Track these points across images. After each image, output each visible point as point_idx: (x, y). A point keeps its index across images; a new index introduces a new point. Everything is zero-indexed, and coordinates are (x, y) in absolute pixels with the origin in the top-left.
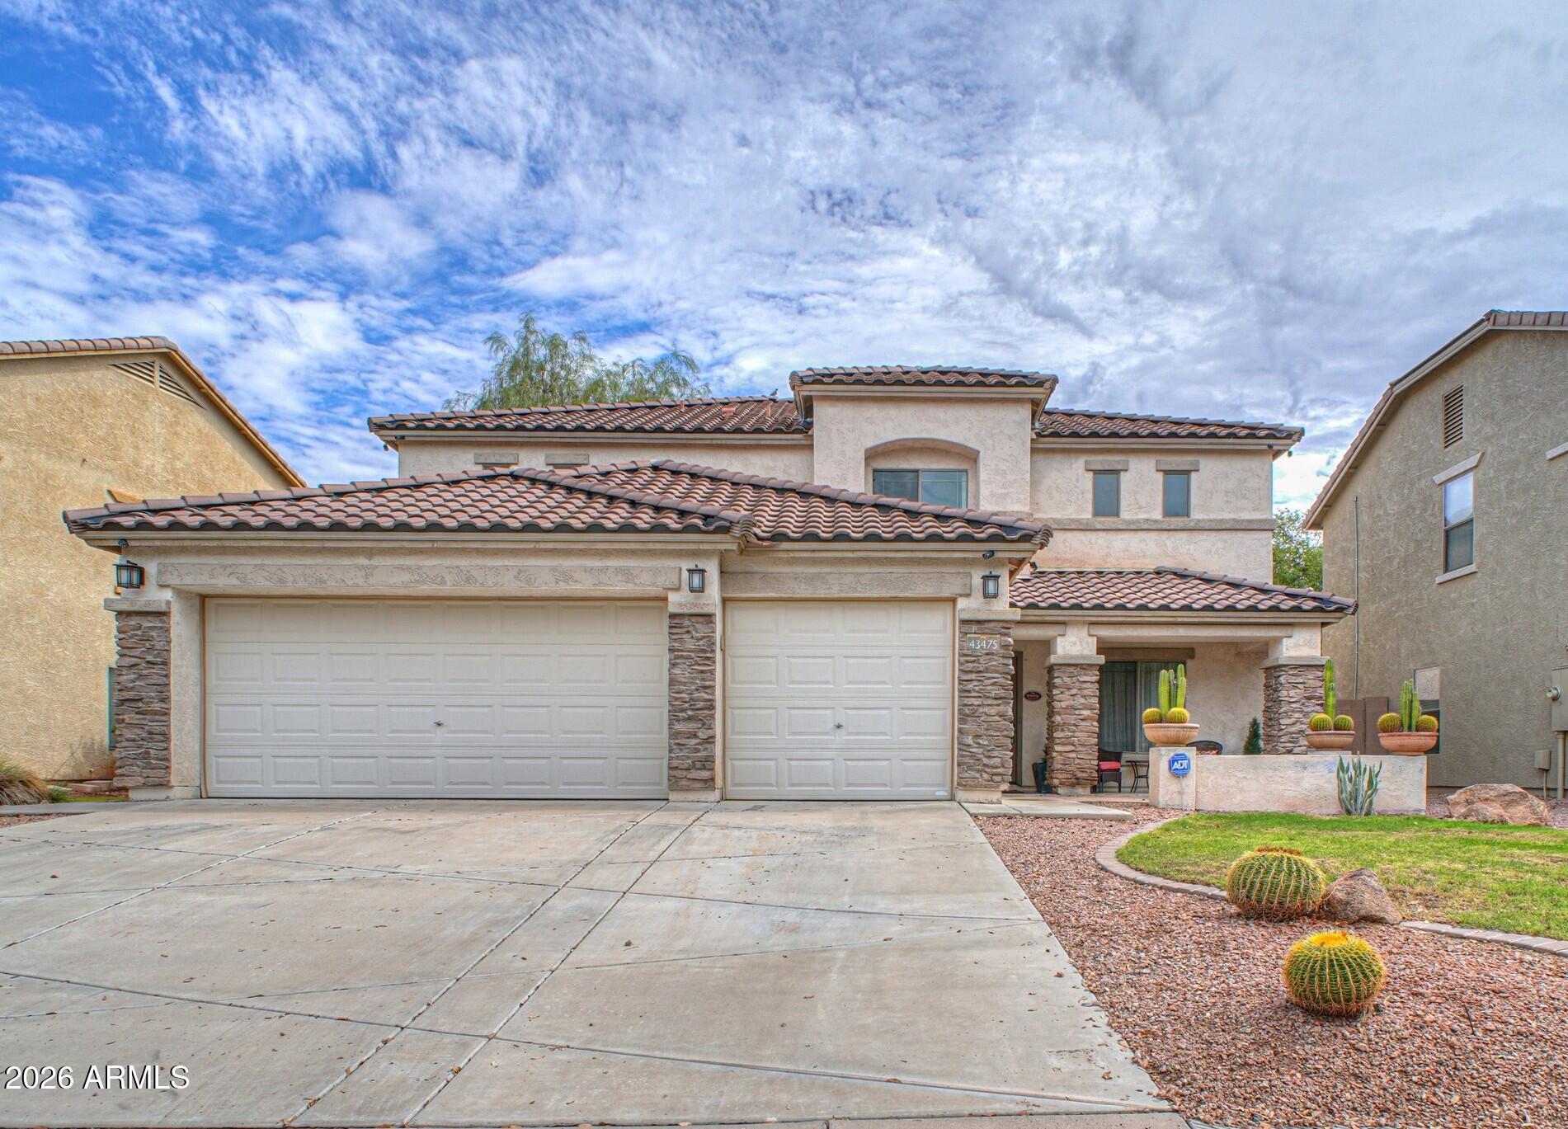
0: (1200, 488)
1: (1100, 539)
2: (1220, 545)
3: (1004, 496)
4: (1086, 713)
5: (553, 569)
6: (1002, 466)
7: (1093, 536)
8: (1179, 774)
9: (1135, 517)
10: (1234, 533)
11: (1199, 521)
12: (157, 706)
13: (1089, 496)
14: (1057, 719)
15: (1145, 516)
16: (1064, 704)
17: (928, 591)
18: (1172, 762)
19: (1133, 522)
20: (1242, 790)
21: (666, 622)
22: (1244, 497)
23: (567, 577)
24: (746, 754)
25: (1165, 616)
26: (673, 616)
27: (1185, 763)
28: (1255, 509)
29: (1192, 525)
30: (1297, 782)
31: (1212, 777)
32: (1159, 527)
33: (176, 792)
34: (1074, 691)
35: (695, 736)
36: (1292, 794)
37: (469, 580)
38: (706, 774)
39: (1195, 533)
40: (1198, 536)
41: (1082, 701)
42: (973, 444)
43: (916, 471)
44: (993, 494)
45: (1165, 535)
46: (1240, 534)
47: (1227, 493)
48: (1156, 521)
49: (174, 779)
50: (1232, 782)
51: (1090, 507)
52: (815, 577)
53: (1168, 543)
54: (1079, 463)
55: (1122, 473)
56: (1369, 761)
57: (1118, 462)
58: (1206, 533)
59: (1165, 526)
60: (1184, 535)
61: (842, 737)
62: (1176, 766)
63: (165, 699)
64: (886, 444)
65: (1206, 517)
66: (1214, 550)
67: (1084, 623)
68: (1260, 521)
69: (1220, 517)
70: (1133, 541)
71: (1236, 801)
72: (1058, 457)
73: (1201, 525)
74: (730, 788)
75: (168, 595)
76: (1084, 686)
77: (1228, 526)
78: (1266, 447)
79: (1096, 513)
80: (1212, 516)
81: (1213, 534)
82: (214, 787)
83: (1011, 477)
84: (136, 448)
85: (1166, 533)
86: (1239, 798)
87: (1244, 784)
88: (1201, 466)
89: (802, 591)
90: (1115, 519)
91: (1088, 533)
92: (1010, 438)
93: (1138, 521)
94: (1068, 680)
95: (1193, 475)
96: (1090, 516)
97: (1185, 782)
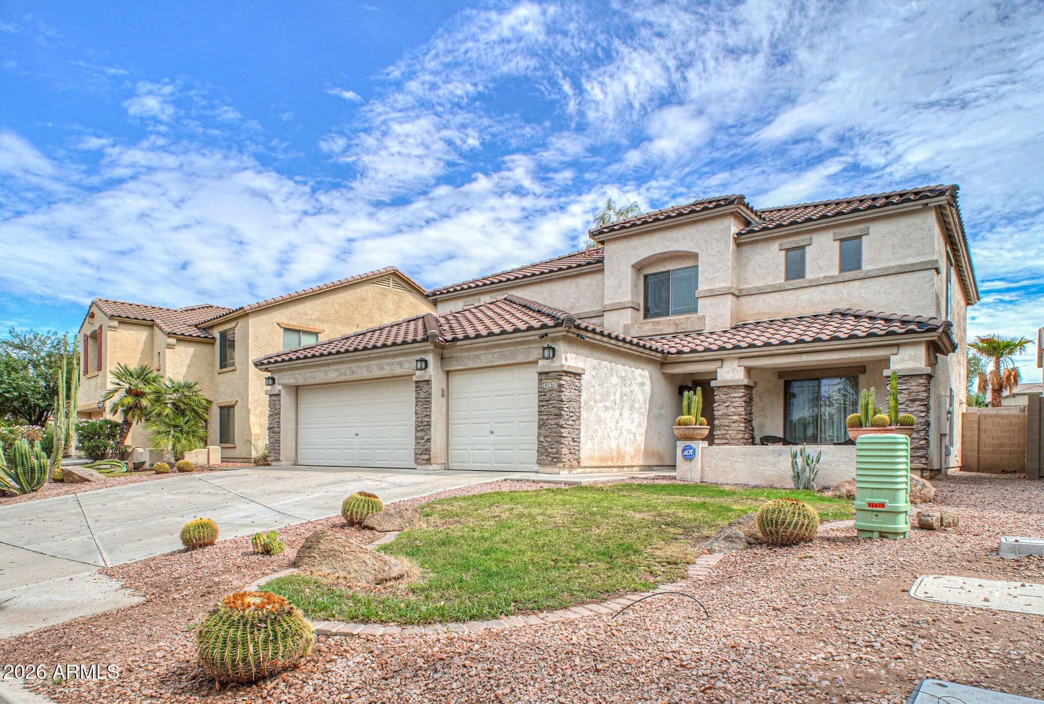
0: (870, 246)
1: (791, 296)
2: (888, 286)
3: (714, 279)
4: (736, 418)
5: (378, 365)
6: (713, 260)
7: (784, 294)
8: (689, 458)
9: (817, 277)
10: (900, 276)
11: (868, 271)
12: (277, 430)
13: (783, 267)
14: (716, 422)
15: (824, 275)
16: (720, 413)
17: (521, 358)
18: (684, 450)
19: (814, 280)
20: (734, 470)
21: (414, 385)
22: (909, 247)
23: (382, 368)
24: (457, 447)
25: (800, 347)
26: (416, 382)
27: (691, 451)
28: (918, 255)
29: (862, 275)
30: (775, 465)
31: (714, 461)
32: (835, 280)
33: (282, 463)
34: (727, 404)
35: (423, 438)
36: (771, 473)
37: (353, 373)
38: (427, 457)
39: (867, 281)
40: (868, 282)
41: (733, 410)
42: (694, 250)
43: (669, 272)
44: (706, 279)
45: (840, 286)
46: (906, 276)
47: (893, 247)
48: (832, 277)
49: (281, 458)
50: (728, 464)
51: (783, 275)
52: (477, 357)
53: (844, 291)
54: (775, 246)
55: (807, 248)
56: (811, 450)
57: (803, 240)
58: (875, 279)
59: (840, 279)
60: (856, 283)
61: (493, 438)
62: (686, 453)
63: (279, 427)
64: (644, 259)
65: (876, 267)
66: (883, 290)
67: (735, 358)
68: (922, 263)
69: (887, 265)
70: (815, 294)
71: (730, 477)
72: (760, 245)
73: (870, 274)
74: (450, 464)
75: (280, 387)
76: (734, 400)
77: (893, 271)
78: (921, 207)
79: (787, 279)
80: (880, 266)
81: (882, 279)
82: (300, 461)
83: (717, 266)
84: (381, 316)
85: (842, 284)
86: (733, 475)
87: (736, 465)
88: (871, 230)
89: (471, 365)
90: (802, 280)
91: (782, 293)
92: (717, 241)
93: (819, 279)
94: (723, 397)
95: (864, 239)
96: (783, 281)
97: (693, 463)
